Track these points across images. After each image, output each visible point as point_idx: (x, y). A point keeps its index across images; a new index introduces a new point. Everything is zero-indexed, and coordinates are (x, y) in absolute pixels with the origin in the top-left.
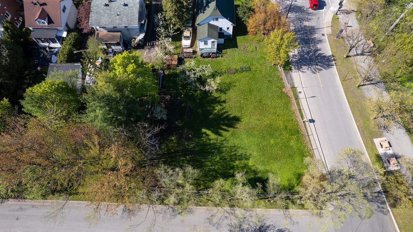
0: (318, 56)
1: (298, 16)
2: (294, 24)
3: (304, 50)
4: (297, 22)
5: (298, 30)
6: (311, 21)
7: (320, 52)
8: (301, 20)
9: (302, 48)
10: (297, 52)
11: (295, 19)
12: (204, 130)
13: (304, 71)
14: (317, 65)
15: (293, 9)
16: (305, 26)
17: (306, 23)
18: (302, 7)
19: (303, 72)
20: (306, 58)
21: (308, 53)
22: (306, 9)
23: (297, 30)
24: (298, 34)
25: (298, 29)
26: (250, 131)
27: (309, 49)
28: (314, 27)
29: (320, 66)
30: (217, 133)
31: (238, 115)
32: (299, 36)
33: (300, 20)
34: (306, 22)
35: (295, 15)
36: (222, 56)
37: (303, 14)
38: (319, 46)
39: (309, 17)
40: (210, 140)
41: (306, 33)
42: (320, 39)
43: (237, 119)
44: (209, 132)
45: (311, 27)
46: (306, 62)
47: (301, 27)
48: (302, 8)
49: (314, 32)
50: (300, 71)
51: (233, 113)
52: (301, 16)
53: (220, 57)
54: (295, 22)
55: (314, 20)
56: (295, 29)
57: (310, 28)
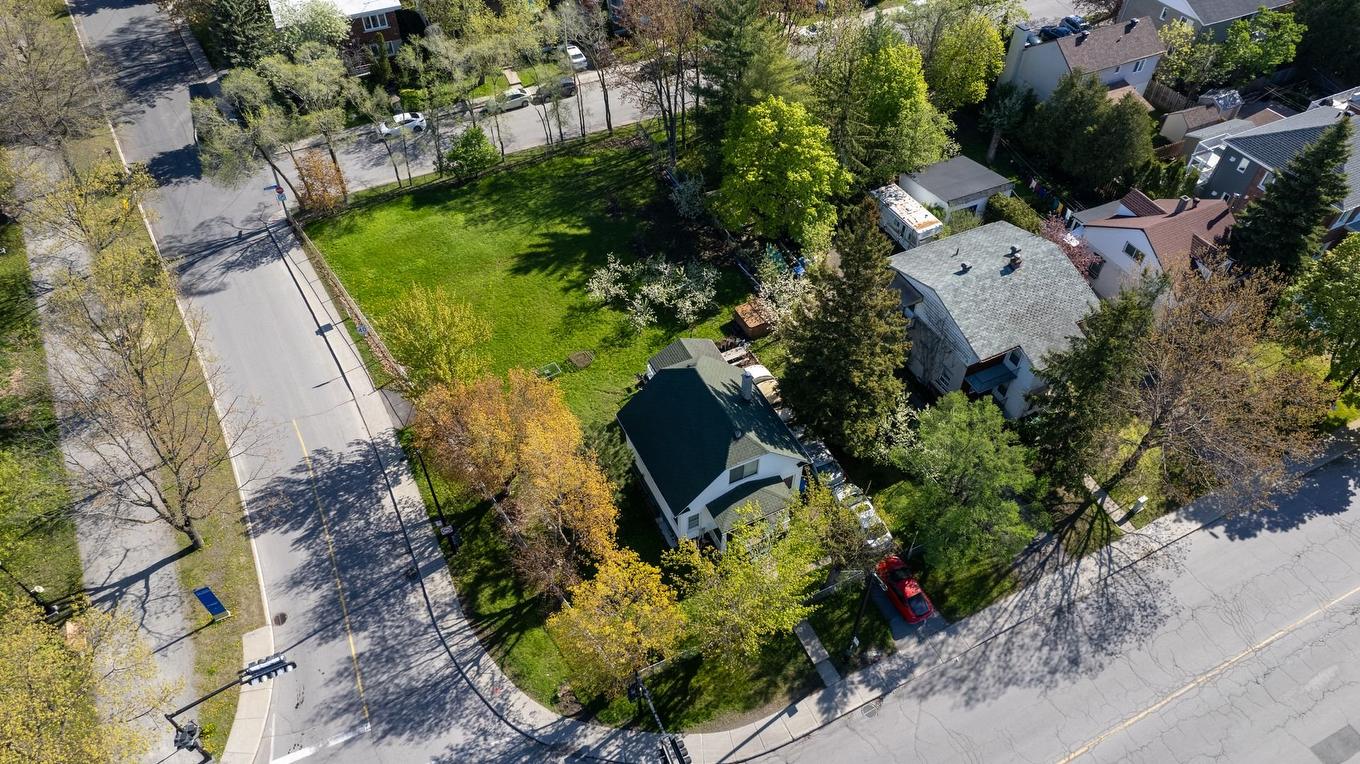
0: (305, 516)
1: (400, 668)
2: (412, 622)
3: (360, 519)
4: (398, 635)
5: (389, 597)
6: (336, 668)
7: (299, 533)
8: (386, 655)
9: (368, 524)
10: (383, 502)
11: (410, 651)
12: (586, 231)
13: (355, 448)
14: (309, 482)
15: (428, 705)
16: (363, 627)
17: (355, 644)
18: (385, 734)
19: (358, 443)
20: (348, 490)
21: (343, 515)
22: (361, 735)
23: (394, 596)
24: (387, 576)
25: (392, 601)
26: (479, 263)
27: (338, 532)
28: (324, 640)
29: (299, 482)
30: (554, 236)
31: (521, 279)
32: (385, 569)
33: (386, 653)
34: (360, 650)
35: (413, 672)
36: (629, 390)
37: (374, 695)
38: (303, 556)
39: (345, 686)
40: (563, 222)
41: (354, 596)
42: (295, 590)
43: (519, 270)
44: (574, 231)
45: (334, 637)
46: (351, 477)
47: (377, 618)
48: (384, 726)
49: (321, 616)
50: (367, 444)
51: (535, 277)
52: (385, 677)
53: (633, 388)
54: (408, 630)
55: (321, 680)
56: (404, 597)
57: (339, 627)
